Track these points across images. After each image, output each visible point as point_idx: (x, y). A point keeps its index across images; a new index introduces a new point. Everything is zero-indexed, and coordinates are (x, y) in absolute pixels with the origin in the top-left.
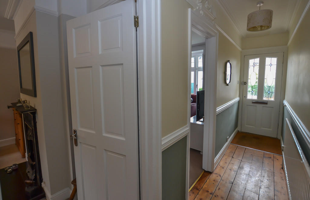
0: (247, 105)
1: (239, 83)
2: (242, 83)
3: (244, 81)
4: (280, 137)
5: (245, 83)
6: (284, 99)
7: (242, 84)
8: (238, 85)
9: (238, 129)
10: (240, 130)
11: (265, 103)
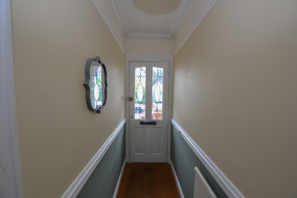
0: (135, 128)
1: (124, 99)
2: (128, 98)
3: (131, 96)
4: (170, 161)
5: (131, 99)
6: (172, 117)
7: (128, 100)
8: (123, 102)
9: (127, 160)
10: (128, 161)
11: (154, 123)
